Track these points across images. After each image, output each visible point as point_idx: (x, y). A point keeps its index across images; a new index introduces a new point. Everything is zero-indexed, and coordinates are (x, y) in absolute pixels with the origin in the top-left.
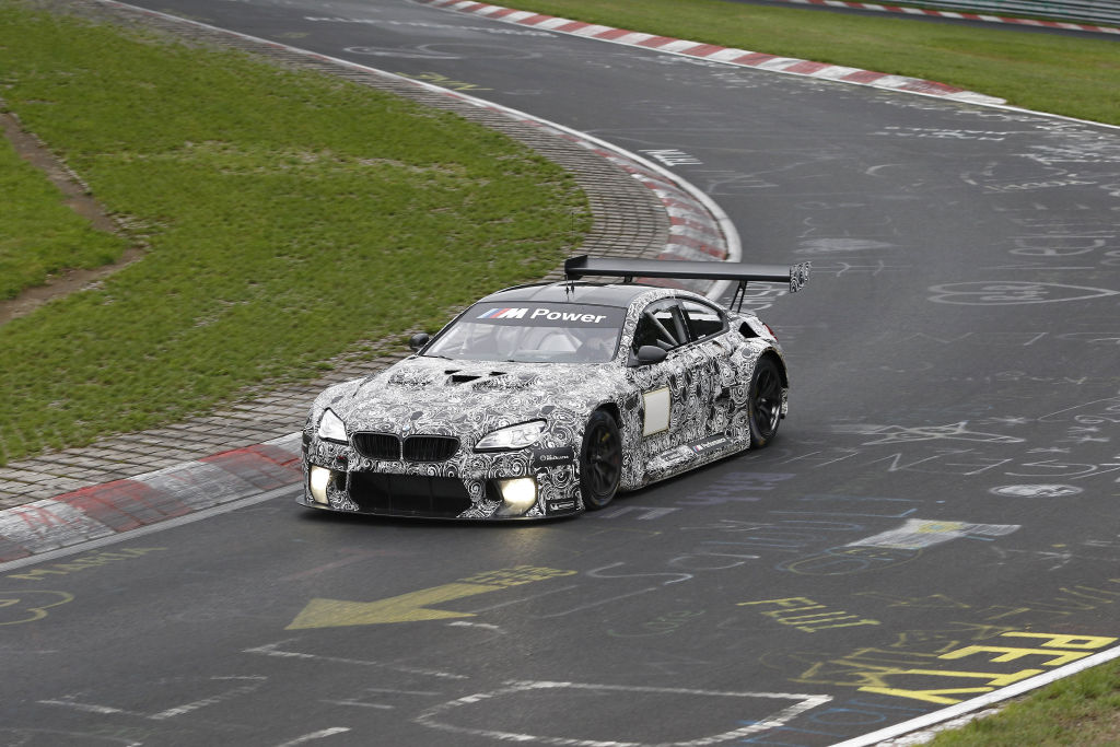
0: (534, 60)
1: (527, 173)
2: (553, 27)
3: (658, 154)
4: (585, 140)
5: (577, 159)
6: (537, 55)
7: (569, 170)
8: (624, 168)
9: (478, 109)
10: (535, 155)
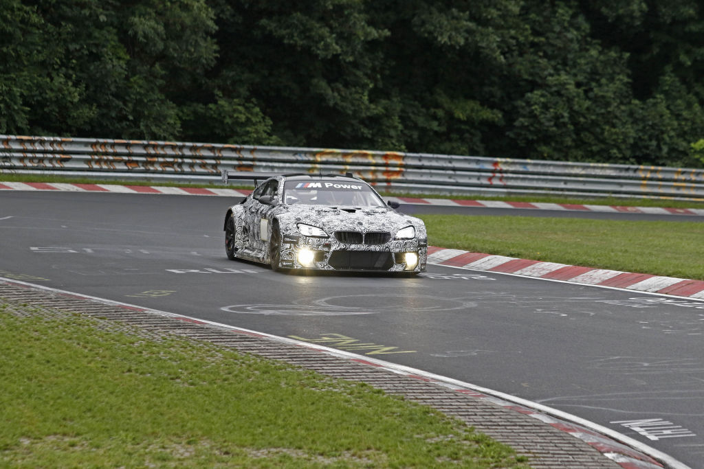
0: (470, 311)
1: (468, 458)
2: (489, 267)
3: (636, 426)
4: (540, 411)
5: (532, 437)
6: (473, 304)
7: (521, 452)
8: (593, 446)
9: (399, 376)
10: (477, 434)
